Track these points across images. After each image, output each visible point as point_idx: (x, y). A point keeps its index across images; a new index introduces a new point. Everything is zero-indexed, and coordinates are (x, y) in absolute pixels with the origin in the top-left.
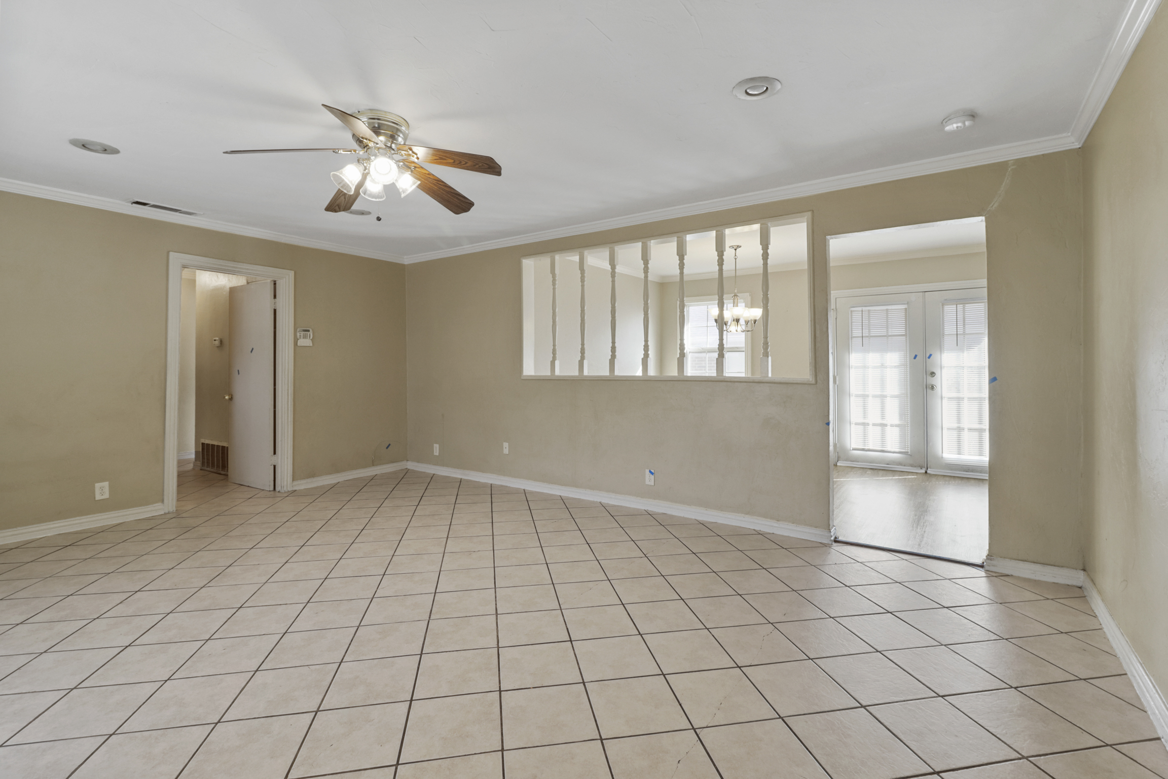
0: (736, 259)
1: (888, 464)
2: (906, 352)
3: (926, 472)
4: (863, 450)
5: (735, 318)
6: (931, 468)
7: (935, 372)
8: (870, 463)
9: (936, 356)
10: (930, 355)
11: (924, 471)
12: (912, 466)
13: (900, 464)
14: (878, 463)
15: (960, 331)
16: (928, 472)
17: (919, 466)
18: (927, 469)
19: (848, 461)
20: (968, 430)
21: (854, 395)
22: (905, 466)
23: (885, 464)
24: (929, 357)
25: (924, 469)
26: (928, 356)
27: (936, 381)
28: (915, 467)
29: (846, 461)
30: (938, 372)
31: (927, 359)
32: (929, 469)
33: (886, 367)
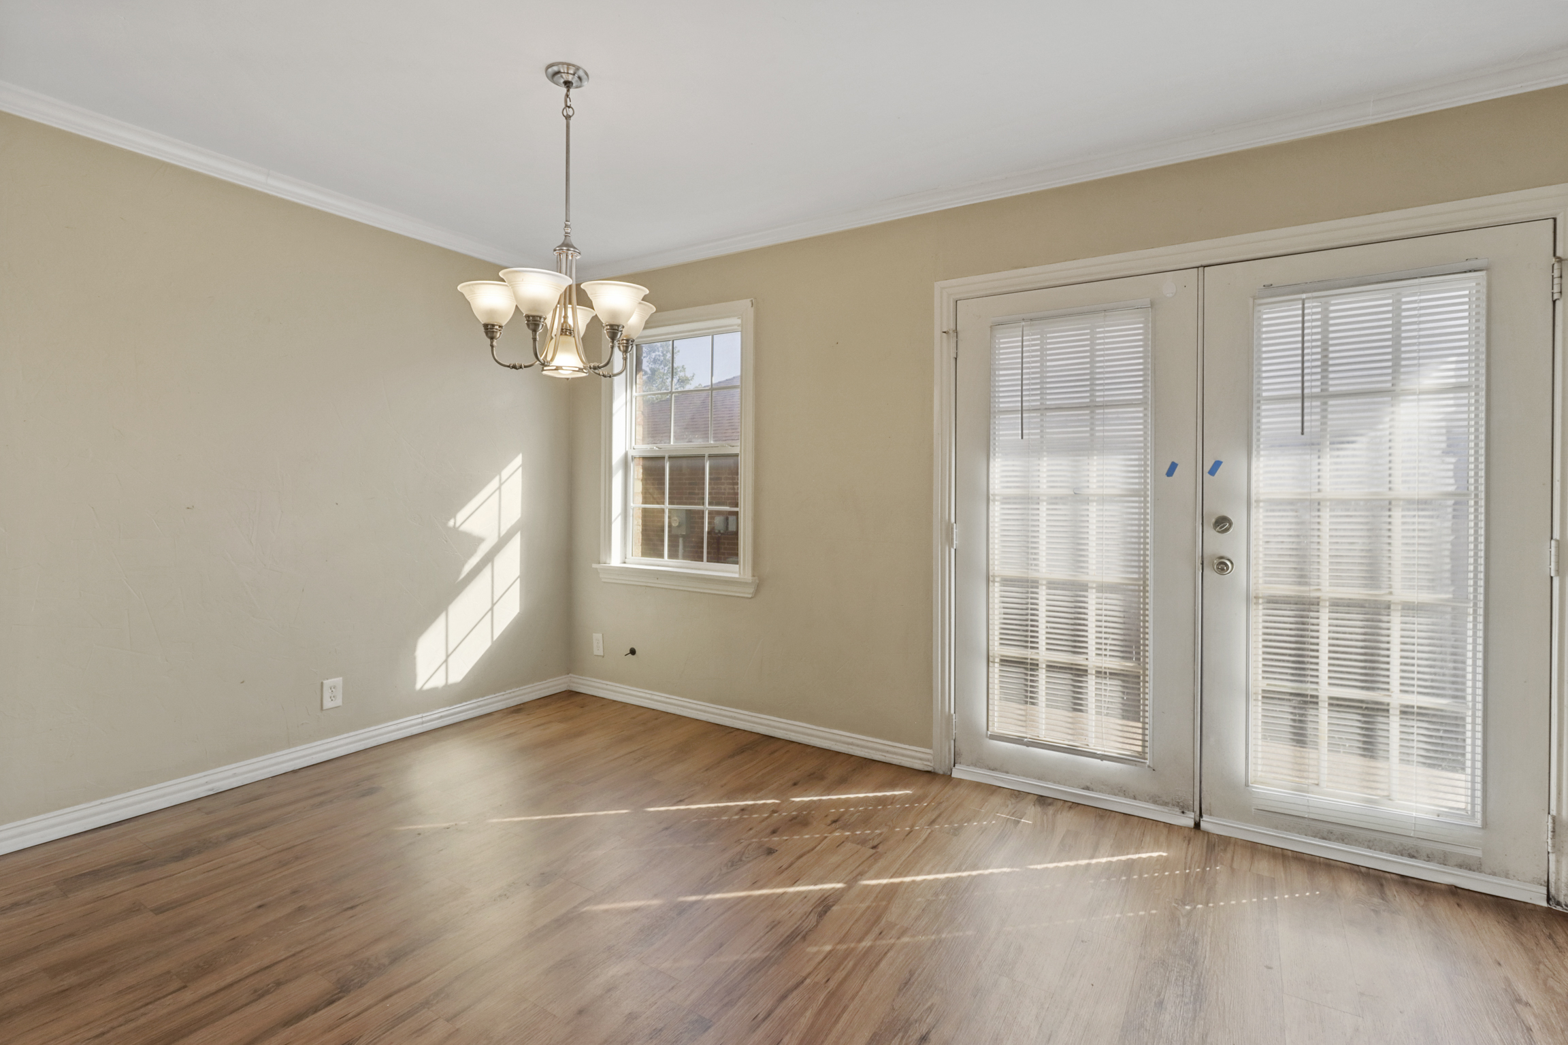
0: (568, 117)
1: (1087, 788)
2: (1145, 453)
3: (1197, 825)
4: (1019, 741)
5: (604, 320)
6: (1211, 815)
7: (1230, 517)
8: (1040, 779)
9: (1233, 466)
10: (1217, 464)
11: (1191, 823)
12: (1155, 800)
13: (1122, 791)
14: (1059, 783)
15: (1313, 387)
16: (1203, 825)
17: (1178, 805)
18: (1201, 815)
19: (981, 767)
20: (1403, 712)
21: (997, 579)
22: (1135, 798)
23: (1078, 787)
24: (1213, 472)
25: (1192, 815)
26: (1208, 466)
27: (1228, 545)
28: (1165, 804)
29: (975, 765)
30: (1238, 519)
31: (1206, 475)
32: (1205, 818)
33: (1087, 501)
